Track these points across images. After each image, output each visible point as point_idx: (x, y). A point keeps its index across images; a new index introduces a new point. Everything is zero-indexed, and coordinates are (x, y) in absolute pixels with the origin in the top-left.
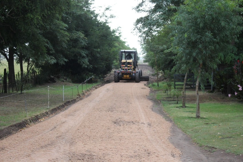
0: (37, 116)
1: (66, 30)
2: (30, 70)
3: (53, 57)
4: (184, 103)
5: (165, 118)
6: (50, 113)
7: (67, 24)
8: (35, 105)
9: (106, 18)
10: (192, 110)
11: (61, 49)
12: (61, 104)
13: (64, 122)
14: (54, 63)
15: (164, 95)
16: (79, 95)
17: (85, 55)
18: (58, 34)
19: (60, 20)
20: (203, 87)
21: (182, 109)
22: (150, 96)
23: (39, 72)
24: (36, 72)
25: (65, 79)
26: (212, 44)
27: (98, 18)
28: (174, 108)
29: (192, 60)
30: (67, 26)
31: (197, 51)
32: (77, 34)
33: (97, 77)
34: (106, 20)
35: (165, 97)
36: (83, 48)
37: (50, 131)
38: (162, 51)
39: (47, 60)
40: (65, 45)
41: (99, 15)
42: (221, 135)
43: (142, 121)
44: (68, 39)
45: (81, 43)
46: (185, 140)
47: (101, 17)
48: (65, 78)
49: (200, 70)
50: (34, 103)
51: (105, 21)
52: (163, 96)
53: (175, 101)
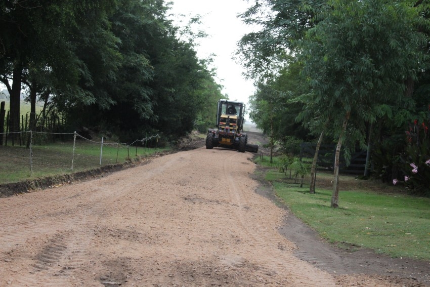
0: (50, 178)
1: (117, 48)
2: (48, 113)
3: (91, 94)
4: (313, 185)
5: (276, 204)
6: (72, 178)
7: (121, 39)
8: (48, 165)
9: (191, 37)
10: (326, 197)
11: (105, 80)
12: (95, 168)
13: (95, 191)
14: (91, 104)
15: (279, 175)
16: (130, 160)
17: (147, 97)
18: (103, 54)
19: (109, 28)
20: (348, 155)
21: (307, 195)
22: (256, 175)
23: (63, 118)
24: (58, 118)
25: (108, 135)
26: (371, 77)
27: (177, 36)
28: (294, 192)
29: (332, 104)
30: (120, 41)
31: (342, 88)
32: (138, 58)
33: (166, 138)
34: (191, 40)
35: (281, 177)
36: (145, 84)
37: (69, 199)
38: (284, 100)
39: (80, 97)
40: (113, 76)
41: (180, 29)
42: (370, 232)
43: (234, 202)
44: (120, 65)
45: (143, 74)
46: (307, 233)
47: (181, 34)
48: (108, 133)
49: (345, 123)
50: (47, 161)
51: (188, 42)
52: (277, 176)
53: (297, 183)
